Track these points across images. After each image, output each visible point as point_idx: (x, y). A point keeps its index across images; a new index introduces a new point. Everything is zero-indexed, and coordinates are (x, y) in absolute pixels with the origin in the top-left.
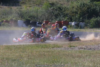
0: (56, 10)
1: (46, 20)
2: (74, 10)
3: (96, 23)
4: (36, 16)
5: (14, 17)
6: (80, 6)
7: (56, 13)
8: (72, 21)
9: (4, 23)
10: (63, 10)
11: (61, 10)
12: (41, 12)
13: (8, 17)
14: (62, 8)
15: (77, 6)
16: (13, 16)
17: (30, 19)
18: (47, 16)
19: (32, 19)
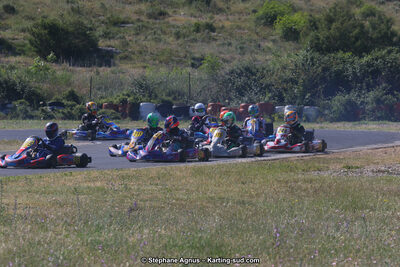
0: (240, 75)
1: (213, 100)
2: (288, 74)
3: (346, 109)
4: (186, 90)
5: (129, 96)
6: (303, 65)
7: (240, 82)
8: (282, 102)
9: (103, 110)
10: (259, 75)
11: (253, 74)
12: (201, 80)
13: (112, 94)
14: (254, 70)
15: (296, 65)
16: (125, 93)
17: (170, 99)
18: (214, 91)
19: (175, 99)
